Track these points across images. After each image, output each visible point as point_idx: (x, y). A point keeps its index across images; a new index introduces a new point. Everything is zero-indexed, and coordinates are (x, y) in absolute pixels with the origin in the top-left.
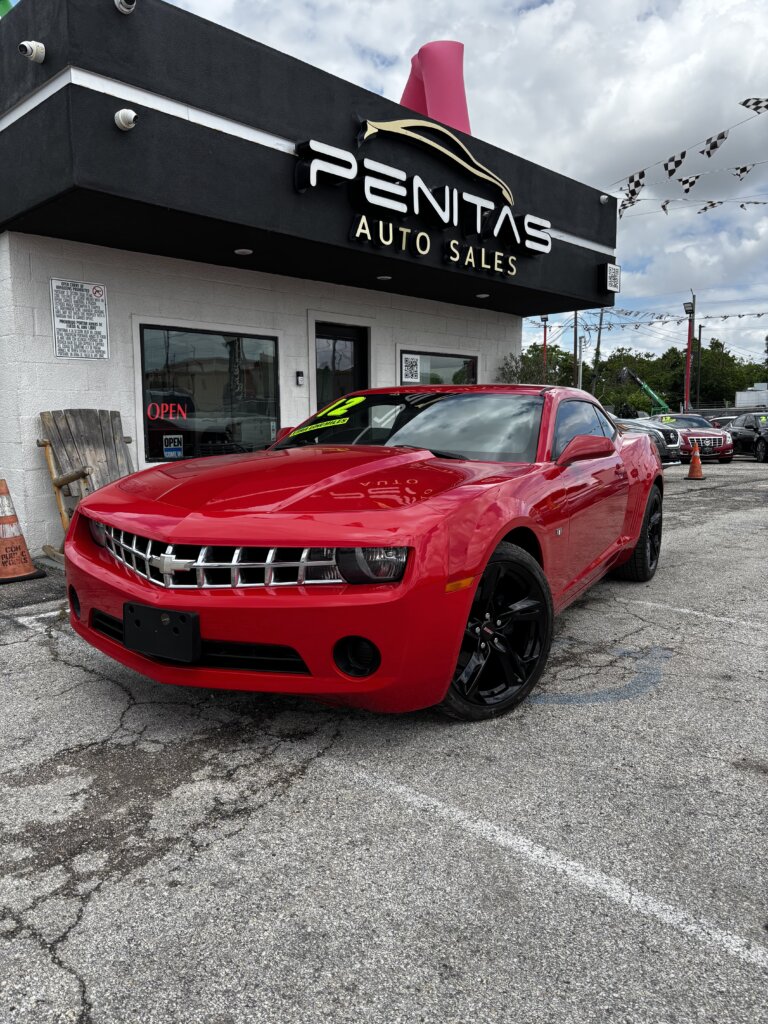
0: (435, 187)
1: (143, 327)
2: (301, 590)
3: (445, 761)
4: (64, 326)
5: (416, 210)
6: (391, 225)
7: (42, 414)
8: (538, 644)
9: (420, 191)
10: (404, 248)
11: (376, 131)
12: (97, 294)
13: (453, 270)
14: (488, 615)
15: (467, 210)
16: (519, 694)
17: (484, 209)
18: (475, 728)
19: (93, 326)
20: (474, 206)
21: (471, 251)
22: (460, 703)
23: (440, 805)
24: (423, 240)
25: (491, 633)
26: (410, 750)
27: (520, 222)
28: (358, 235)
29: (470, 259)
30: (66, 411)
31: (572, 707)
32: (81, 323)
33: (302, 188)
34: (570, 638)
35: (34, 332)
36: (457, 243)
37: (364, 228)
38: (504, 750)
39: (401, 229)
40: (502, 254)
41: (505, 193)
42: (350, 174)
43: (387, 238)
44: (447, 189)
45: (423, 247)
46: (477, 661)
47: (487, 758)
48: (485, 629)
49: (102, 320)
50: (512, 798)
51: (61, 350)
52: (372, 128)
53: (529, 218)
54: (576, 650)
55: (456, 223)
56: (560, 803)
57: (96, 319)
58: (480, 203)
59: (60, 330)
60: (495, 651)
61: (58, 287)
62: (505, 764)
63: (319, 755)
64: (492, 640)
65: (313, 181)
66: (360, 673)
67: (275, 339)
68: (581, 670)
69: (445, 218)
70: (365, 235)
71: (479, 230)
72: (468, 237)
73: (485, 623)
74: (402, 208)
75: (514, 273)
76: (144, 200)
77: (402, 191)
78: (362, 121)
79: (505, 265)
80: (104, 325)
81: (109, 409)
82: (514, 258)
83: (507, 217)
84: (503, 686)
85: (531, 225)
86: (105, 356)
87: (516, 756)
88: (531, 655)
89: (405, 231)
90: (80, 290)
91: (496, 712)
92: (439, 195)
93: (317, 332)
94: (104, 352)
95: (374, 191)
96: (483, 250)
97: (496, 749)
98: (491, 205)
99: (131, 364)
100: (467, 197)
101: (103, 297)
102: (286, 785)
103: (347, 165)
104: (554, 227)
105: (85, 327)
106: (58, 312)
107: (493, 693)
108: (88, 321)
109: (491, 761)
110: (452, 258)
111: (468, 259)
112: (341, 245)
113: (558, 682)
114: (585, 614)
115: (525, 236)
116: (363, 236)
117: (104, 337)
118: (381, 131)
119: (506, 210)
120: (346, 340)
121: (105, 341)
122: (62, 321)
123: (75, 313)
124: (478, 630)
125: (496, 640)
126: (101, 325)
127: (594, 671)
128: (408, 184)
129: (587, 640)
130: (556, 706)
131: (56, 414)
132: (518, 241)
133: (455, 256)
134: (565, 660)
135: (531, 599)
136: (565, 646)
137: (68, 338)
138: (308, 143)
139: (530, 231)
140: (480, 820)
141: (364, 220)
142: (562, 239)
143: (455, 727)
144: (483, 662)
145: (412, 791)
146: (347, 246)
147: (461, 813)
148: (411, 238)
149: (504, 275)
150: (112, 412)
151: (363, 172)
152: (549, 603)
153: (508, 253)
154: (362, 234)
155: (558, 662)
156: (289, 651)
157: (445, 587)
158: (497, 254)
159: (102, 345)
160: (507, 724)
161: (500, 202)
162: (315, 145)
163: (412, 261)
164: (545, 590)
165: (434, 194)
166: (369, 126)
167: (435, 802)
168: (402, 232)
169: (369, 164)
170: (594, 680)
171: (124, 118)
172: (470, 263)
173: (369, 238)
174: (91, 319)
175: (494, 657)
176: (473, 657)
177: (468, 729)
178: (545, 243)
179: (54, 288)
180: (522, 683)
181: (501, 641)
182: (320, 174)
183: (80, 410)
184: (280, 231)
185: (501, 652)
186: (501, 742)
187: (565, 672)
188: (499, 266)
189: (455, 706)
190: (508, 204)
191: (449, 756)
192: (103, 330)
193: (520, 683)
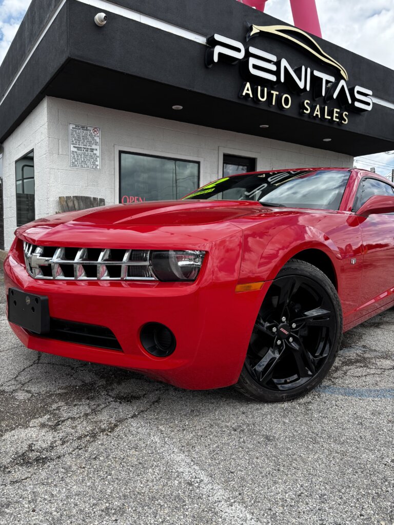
0: (296, 67)
1: (121, 152)
2: (123, 283)
3: (230, 434)
4: (75, 150)
5: (282, 80)
6: (266, 89)
7: (60, 198)
8: (328, 346)
9: (286, 68)
10: (274, 103)
11: (259, 31)
12: (95, 133)
13: (306, 119)
14: (284, 319)
15: (316, 81)
16: (308, 384)
17: (327, 82)
18: (267, 408)
19: (92, 150)
20: (321, 79)
21: (318, 107)
22: (254, 387)
23: (206, 480)
24: (287, 100)
25: (286, 333)
26: (205, 420)
27: (351, 91)
28: (244, 94)
29: (317, 112)
30: (74, 197)
31: (354, 399)
32: (85, 148)
33: (209, 64)
34: (364, 347)
35: (59, 152)
36: (309, 102)
37: (248, 90)
38: (285, 431)
39: (272, 92)
40: (338, 110)
41: (342, 72)
42: (240, 56)
43: (263, 97)
44: (303, 68)
45: (287, 104)
46: (272, 355)
47: (267, 438)
48: (282, 329)
49: (98, 147)
50: (275, 483)
51: (73, 163)
52: (256, 29)
53: (357, 88)
54: (366, 355)
55: (308, 88)
56: (322, 496)
57: (94, 147)
58: (325, 77)
59: (73, 152)
60: (289, 349)
61: (73, 128)
62: (280, 445)
63: (134, 416)
64: (288, 339)
65: (216, 59)
66: (161, 354)
67: (198, 163)
68: (368, 370)
69: (301, 85)
70: (249, 94)
71: (323, 94)
72: (317, 99)
73: (281, 324)
74: (273, 78)
75: (346, 122)
76: (110, 68)
77: (274, 68)
78: (249, 26)
79: (341, 117)
80: (98, 150)
81: (99, 197)
82: (347, 113)
83: (343, 86)
84: (296, 376)
85: (359, 92)
86: (98, 167)
87: (292, 439)
88: (321, 354)
89: (275, 93)
90: (85, 130)
91: (287, 397)
92: (298, 72)
93: (224, 160)
94: (98, 165)
95: (255, 67)
96: (326, 107)
97: (277, 430)
98: (332, 79)
99: (113, 173)
100: (316, 73)
101: (98, 135)
102: (92, 439)
103: (238, 50)
104: (374, 95)
105: (87, 151)
106: (73, 141)
107: (286, 381)
108: (89, 147)
109: (269, 440)
110: (305, 111)
111: (316, 113)
112: (234, 100)
113: (347, 377)
114: (379, 331)
115: (354, 99)
116: (247, 95)
117: (98, 157)
118: (261, 32)
119: (342, 83)
120: (243, 166)
121: (98, 159)
122: (74, 147)
123: (82, 143)
124: (274, 329)
125: (291, 339)
126: (96, 150)
127: (379, 371)
128: (278, 64)
129: (377, 349)
130: (340, 397)
131: (68, 198)
132: (350, 102)
133: (307, 110)
134: (357, 361)
135: (323, 308)
136: (359, 352)
137: (78, 157)
138: (214, 36)
139: (358, 96)
140: (236, 504)
141: (248, 85)
142: (379, 103)
143: (251, 405)
144: (277, 356)
145: (189, 461)
146: (237, 101)
147: (221, 492)
148: (279, 98)
149: (340, 124)
150: (100, 199)
151: (248, 55)
152: (338, 313)
153: (342, 110)
154: (246, 93)
155: (350, 362)
156: (107, 332)
157: (235, 288)
158: (335, 110)
159: (97, 161)
160: (295, 408)
161: (339, 77)
162: (218, 37)
163: (279, 112)
164: (335, 302)
165: (295, 71)
166: (253, 28)
167: (203, 476)
168: (273, 94)
169: (252, 50)
170: (378, 379)
171: (99, 18)
172: (317, 115)
173: (251, 96)
174: (91, 146)
175: (288, 353)
176: (270, 351)
177: (261, 409)
178: (368, 104)
179: (71, 128)
180: (312, 376)
181: (295, 340)
182: (220, 54)
183: (82, 197)
184: (195, 90)
185: (295, 350)
186: (284, 423)
187: (354, 370)
188: (336, 117)
189: (250, 389)
190: (343, 79)
191: (235, 430)
192: (98, 153)
193: (310, 376)
